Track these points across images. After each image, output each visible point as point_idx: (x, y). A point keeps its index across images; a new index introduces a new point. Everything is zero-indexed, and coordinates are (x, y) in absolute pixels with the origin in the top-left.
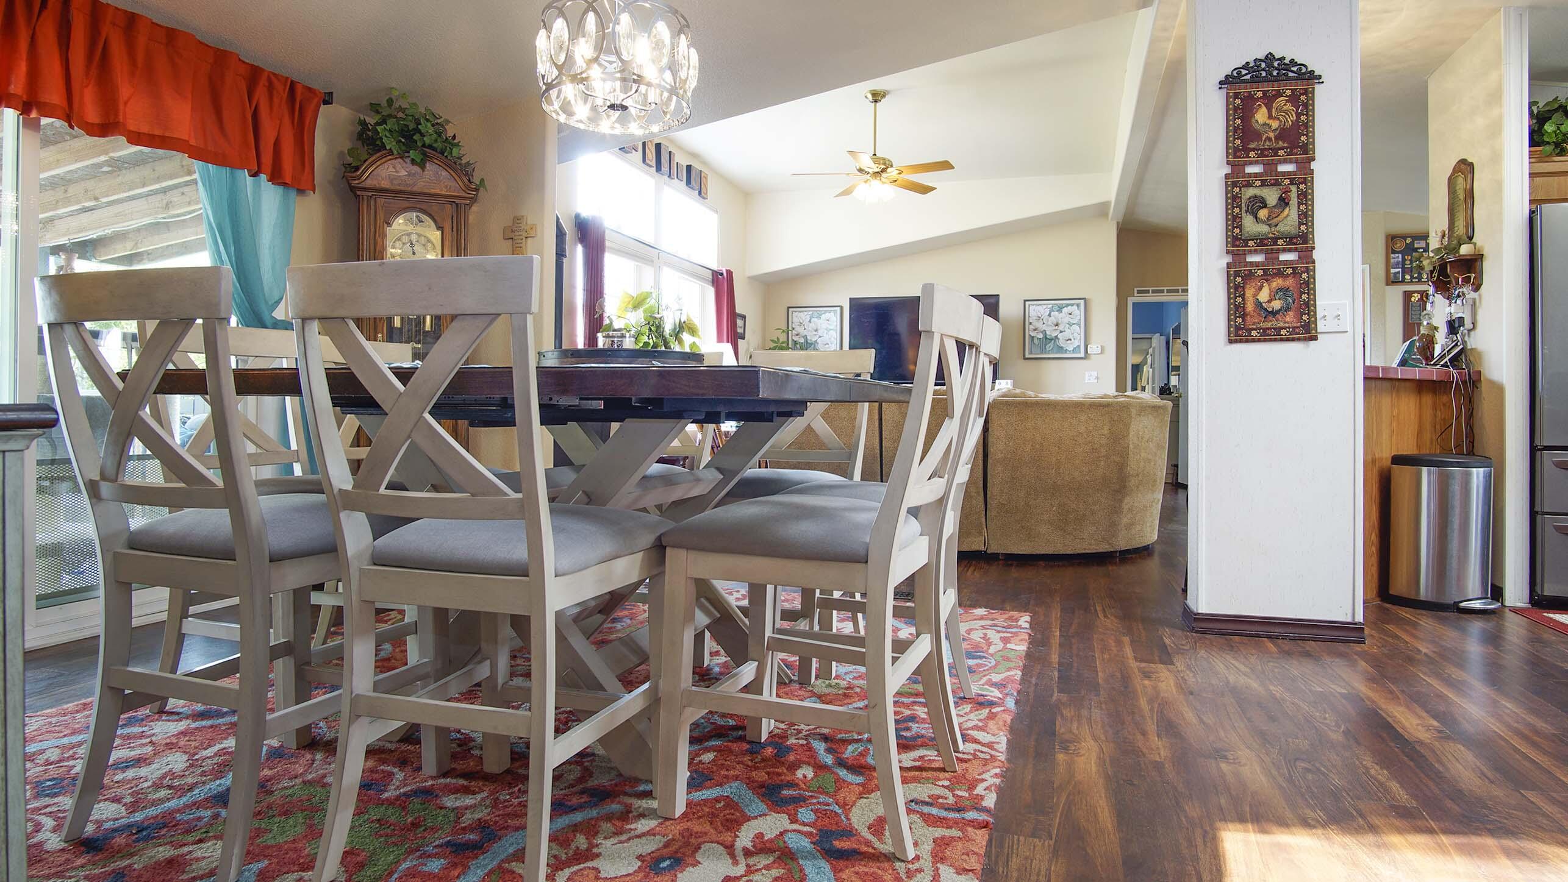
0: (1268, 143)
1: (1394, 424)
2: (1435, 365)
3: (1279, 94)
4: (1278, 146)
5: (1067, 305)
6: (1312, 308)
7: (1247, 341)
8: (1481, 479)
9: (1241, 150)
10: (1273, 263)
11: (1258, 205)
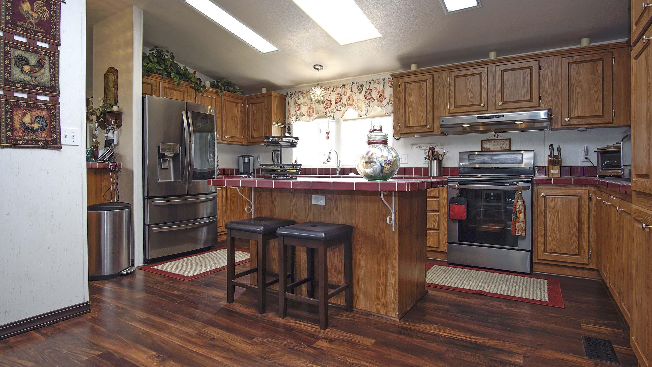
0: (30, 25)
4: (37, 29)
6: (58, 131)
8: (127, 214)
9: (11, 24)
10: (33, 100)
11: (23, 62)
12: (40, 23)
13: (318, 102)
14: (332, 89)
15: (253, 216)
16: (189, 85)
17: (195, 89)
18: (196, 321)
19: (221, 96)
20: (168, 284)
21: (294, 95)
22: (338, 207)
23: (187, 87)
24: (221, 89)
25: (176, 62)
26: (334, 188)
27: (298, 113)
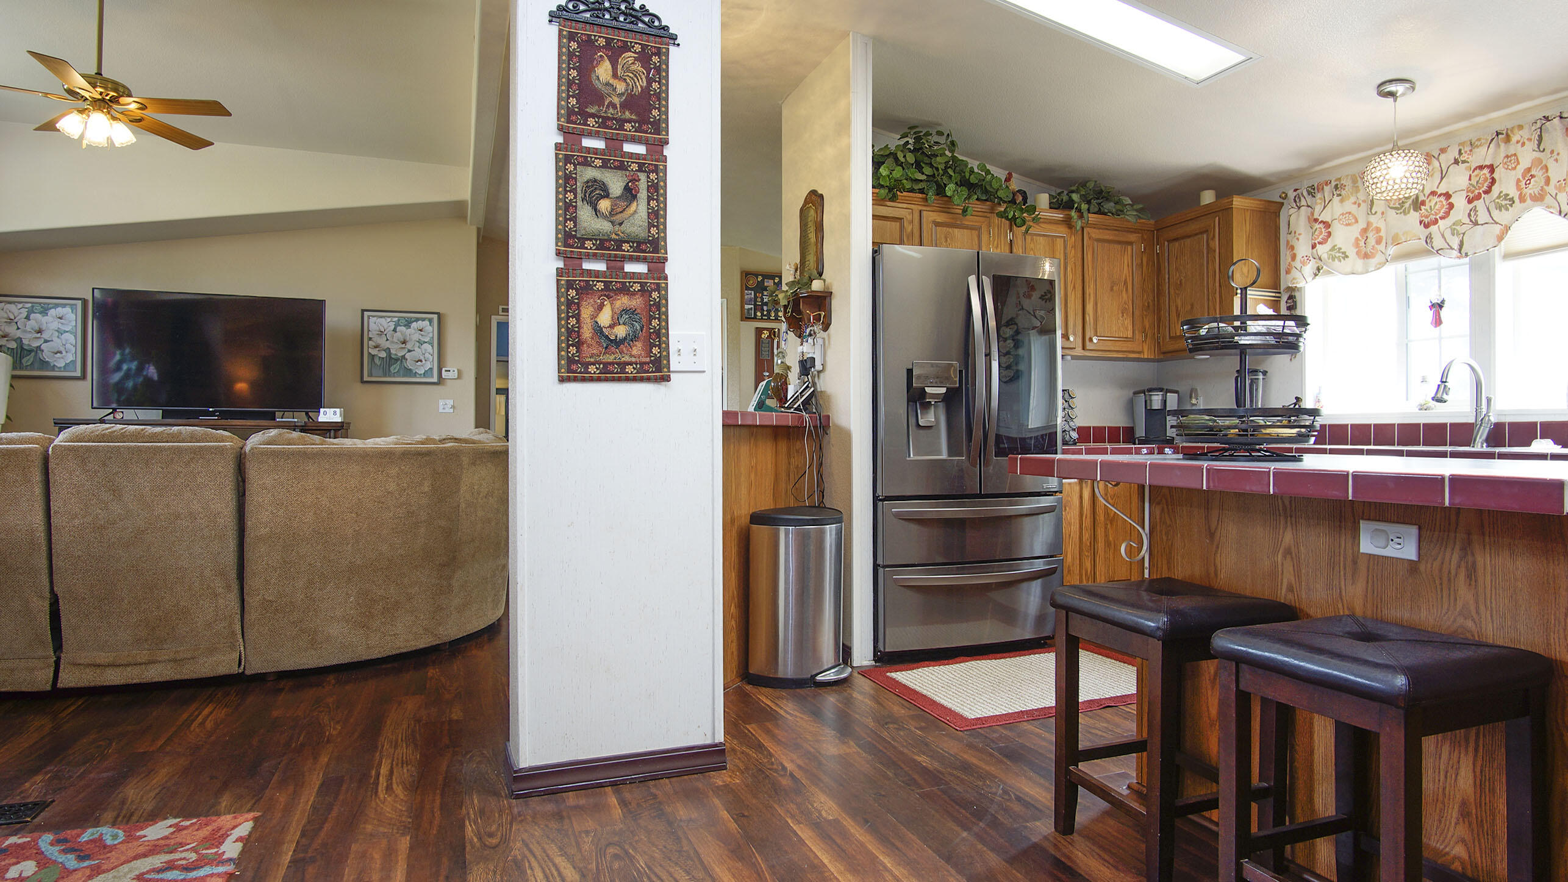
0: (611, 110)
1: (753, 476)
2: (789, 408)
3: (626, 47)
4: (623, 117)
5: (417, 320)
6: (664, 339)
7: (584, 380)
8: (834, 536)
9: (576, 114)
10: (617, 274)
11: (597, 192)
12: (631, 102)
13: (1400, 207)
14: (1453, 153)
15: (1146, 572)
16: (992, 210)
17: (1007, 218)
18: (953, 872)
19: (1078, 228)
20: (913, 729)
21: (1309, 199)
22: (1480, 572)
23: (989, 215)
24: (1079, 210)
25: (961, 157)
26: (1457, 500)
27: (1322, 250)
